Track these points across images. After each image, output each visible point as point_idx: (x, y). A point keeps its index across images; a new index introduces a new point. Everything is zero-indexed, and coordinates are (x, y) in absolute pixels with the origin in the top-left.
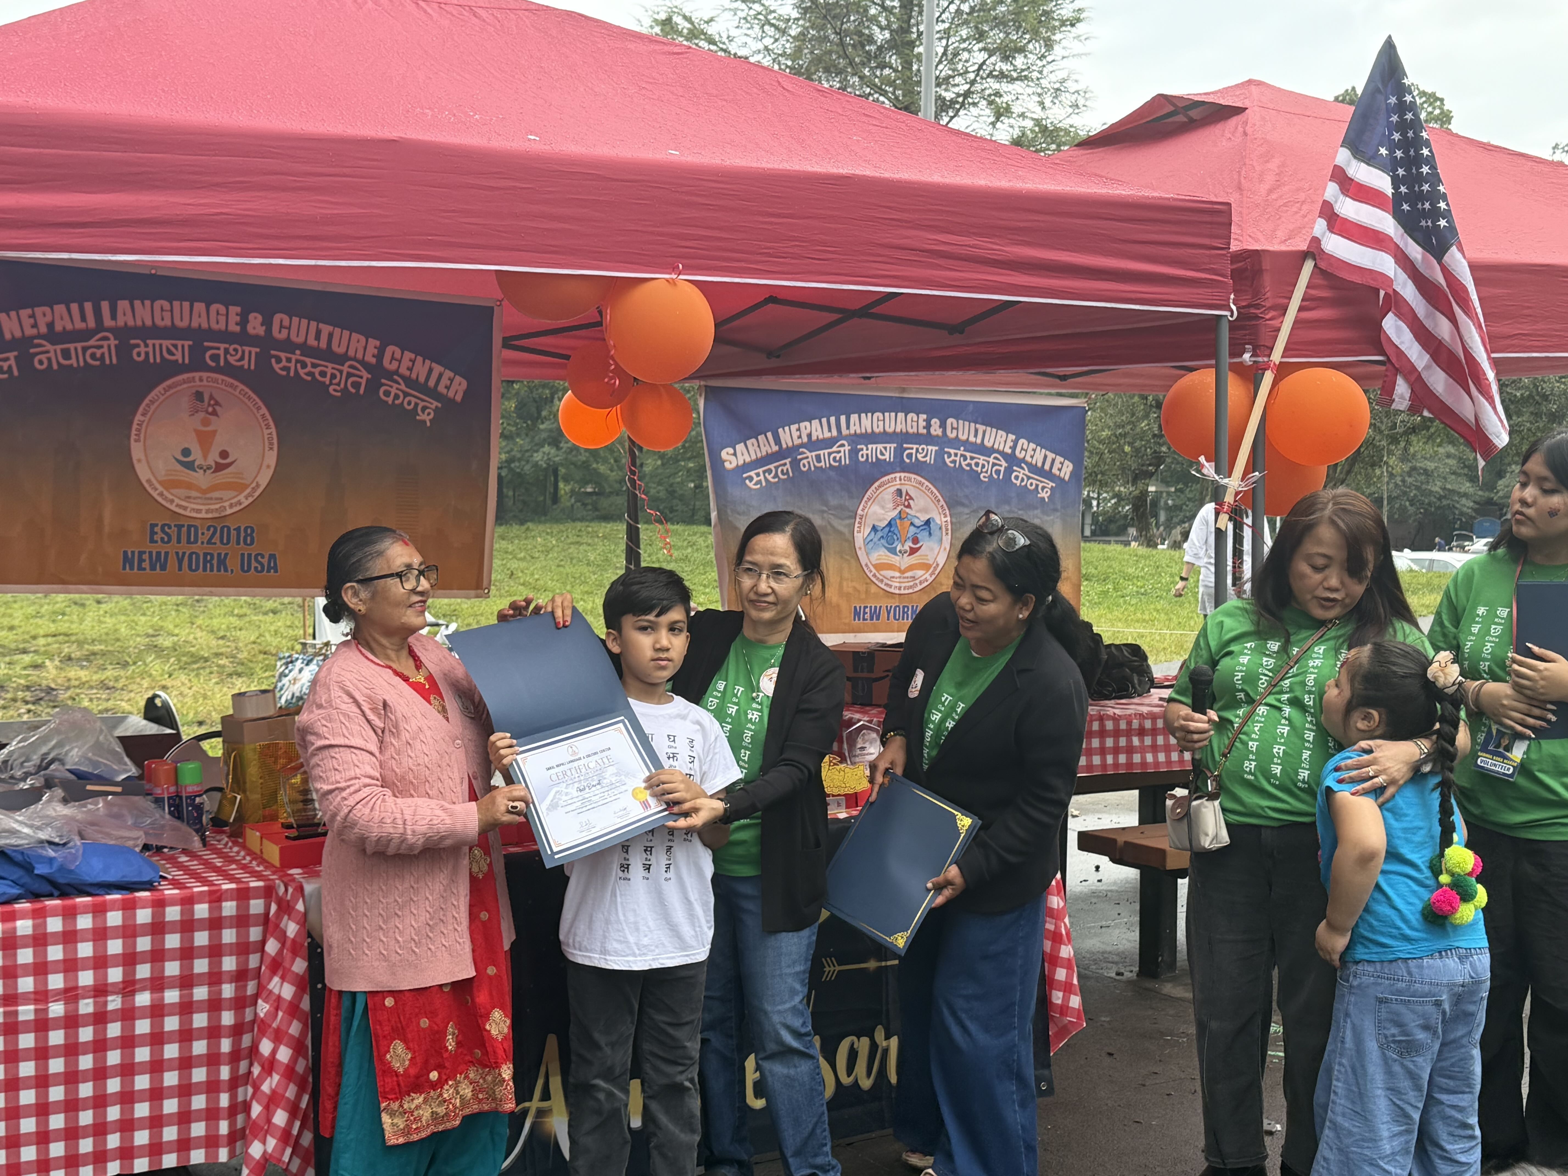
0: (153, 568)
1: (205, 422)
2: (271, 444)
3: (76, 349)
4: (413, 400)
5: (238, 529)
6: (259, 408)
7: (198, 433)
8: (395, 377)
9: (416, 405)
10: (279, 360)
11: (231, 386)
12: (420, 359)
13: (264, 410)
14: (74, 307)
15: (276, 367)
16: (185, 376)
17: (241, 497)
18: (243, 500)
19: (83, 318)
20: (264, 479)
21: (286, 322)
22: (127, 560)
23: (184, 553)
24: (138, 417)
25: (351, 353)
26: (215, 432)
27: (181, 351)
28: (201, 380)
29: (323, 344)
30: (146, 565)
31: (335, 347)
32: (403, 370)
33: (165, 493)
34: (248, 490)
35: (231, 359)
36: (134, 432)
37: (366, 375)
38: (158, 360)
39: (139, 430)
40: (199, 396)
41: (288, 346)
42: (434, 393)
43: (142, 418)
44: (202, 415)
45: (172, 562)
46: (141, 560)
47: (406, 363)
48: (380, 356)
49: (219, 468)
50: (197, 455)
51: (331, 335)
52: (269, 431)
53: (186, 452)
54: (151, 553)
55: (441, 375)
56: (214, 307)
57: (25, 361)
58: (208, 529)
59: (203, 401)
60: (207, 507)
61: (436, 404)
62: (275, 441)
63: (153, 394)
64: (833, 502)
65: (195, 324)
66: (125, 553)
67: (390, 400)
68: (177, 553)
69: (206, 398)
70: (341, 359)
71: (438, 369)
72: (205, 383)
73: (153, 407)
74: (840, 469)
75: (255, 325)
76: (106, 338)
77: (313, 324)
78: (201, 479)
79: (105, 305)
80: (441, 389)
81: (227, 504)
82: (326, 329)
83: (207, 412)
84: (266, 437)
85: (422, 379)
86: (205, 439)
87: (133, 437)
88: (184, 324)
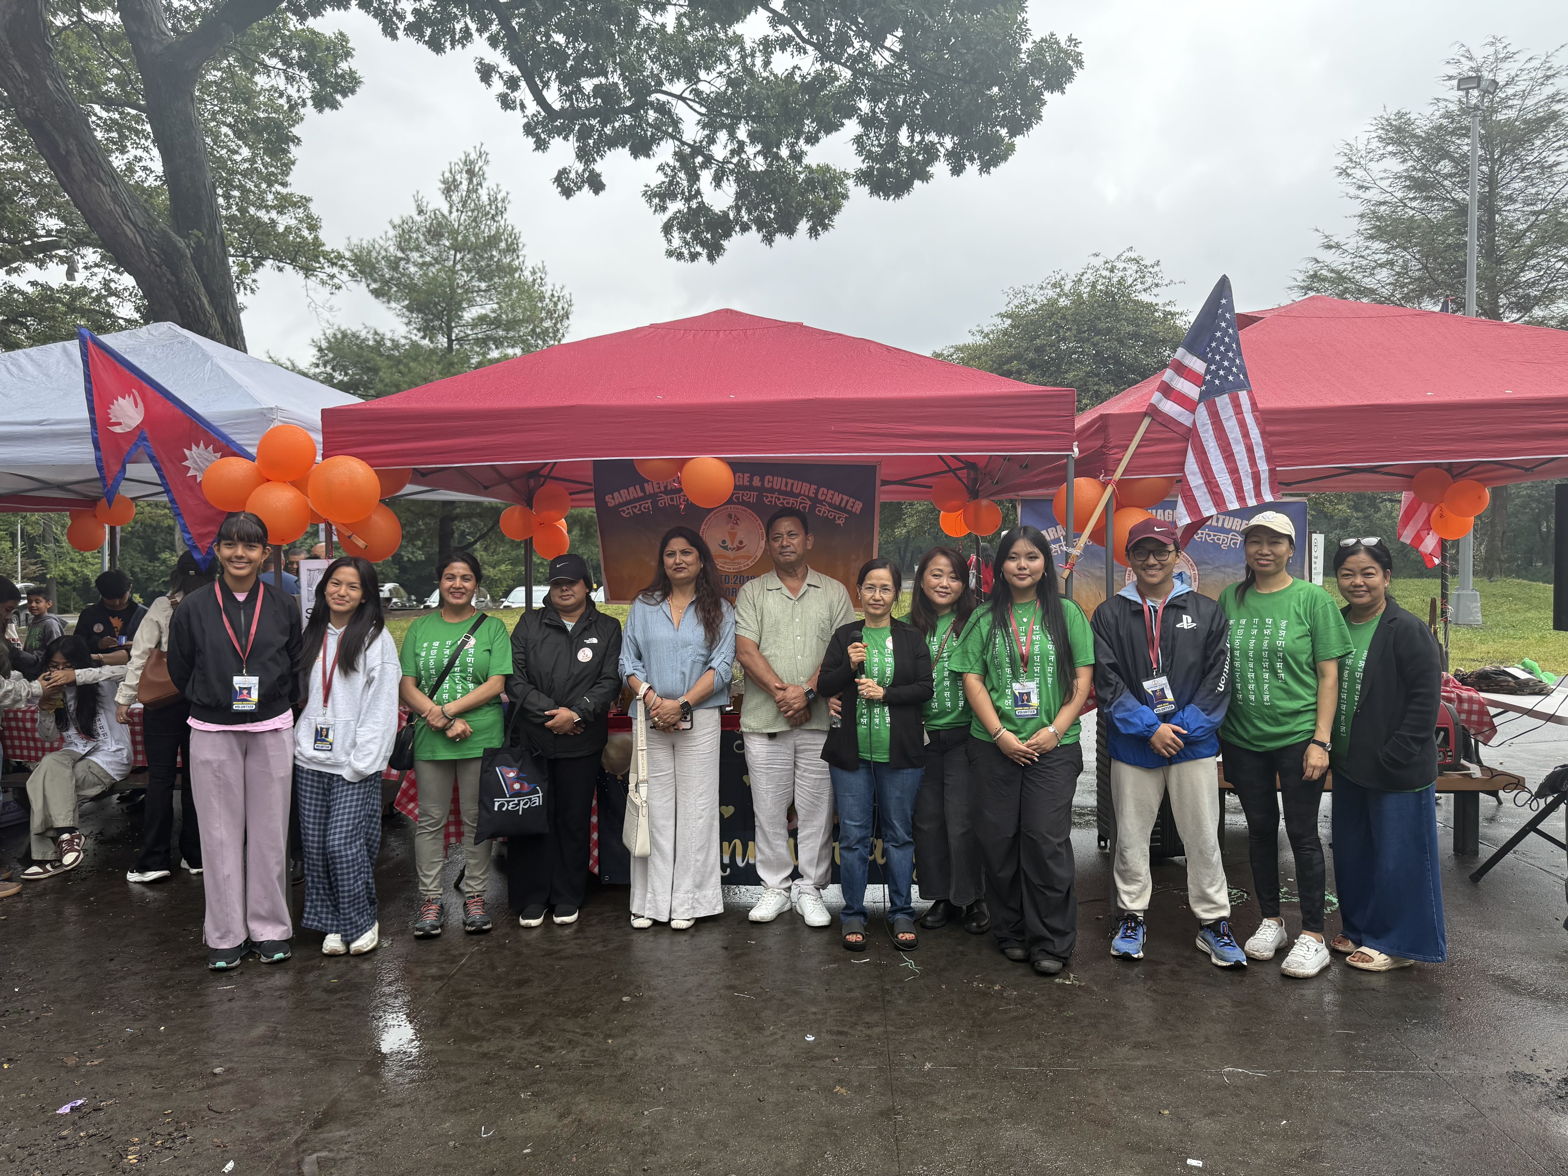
1: (733, 528)
2: (762, 536)
4: (833, 514)
6: (757, 521)
7: (729, 533)
8: (824, 503)
9: (835, 516)
10: (767, 497)
11: (744, 510)
12: (836, 494)
13: (759, 522)
15: (766, 501)
16: (724, 507)
17: (749, 562)
20: (759, 554)
21: (771, 480)
25: (802, 492)
26: (737, 532)
28: (731, 508)
29: (789, 489)
31: (794, 490)
32: (828, 500)
34: (753, 559)
35: (745, 498)
37: (809, 503)
39: (703, 532)
40: (730, 516)
41: (772, 490)
42: (844, 510)
43: (704, 527)
44: (731, 524)
47: (829, 496)
48: (816, 493)
49: (739, 548)
50: (729, 543)
51: (792, 484)
52: (762, 531)
53: (724, 542)
55: (847, 501)
56: (737, 475)
57: (654, 503)
59: (731, 518)
60: (734, 567)
61: (845, 515)
63: (709, 516)
67: (821, 514)
69: (733, 517)
70: (797, 495)
71: (845, 498)
73: (709, 522)
75: (756, 482)
77: (784, 479)
78: (732, 554)
80: (848, 507)
81: (742, 565)
82: (790, 481)
83: (733, 523)
84: (760, 533)
85: (837, 503)
86: (733, 536)
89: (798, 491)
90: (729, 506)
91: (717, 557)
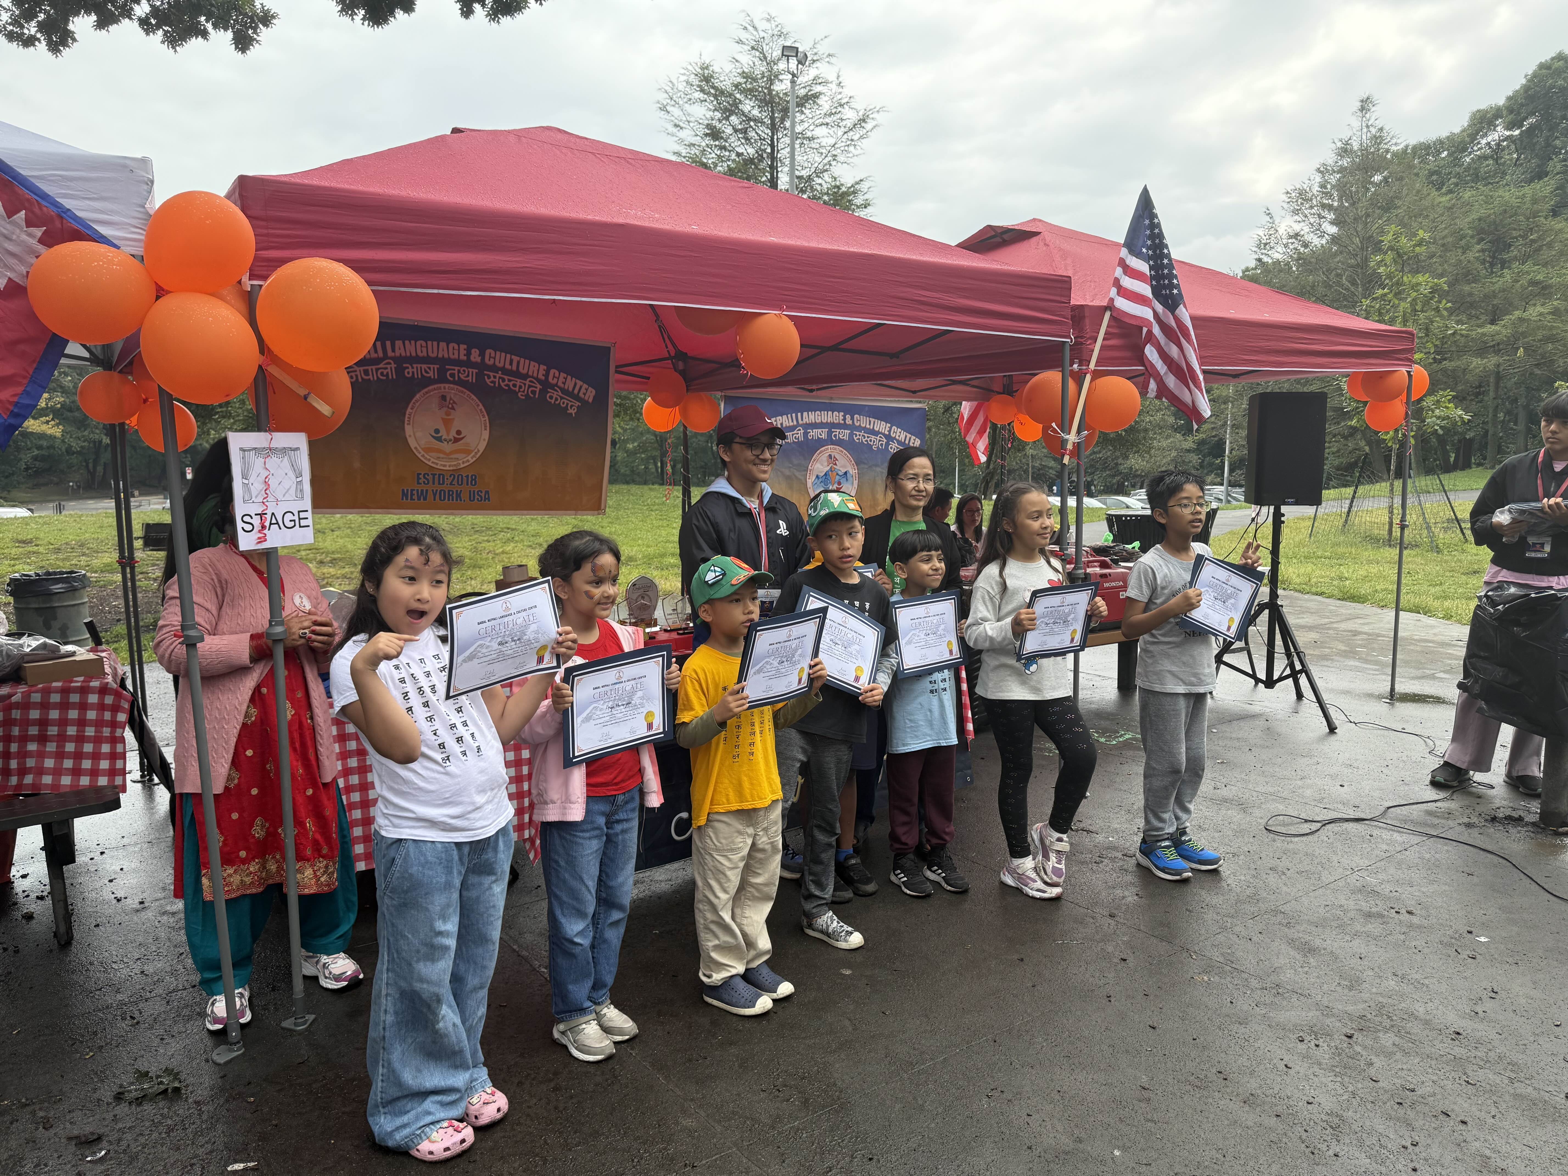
0: (419, 499)
1: (448, 414)
2: (486, 426)
3: (372, 369)
5: (467, 476)
6: (478, 406)
7: (444, 420)
10: (489, 377)
11: (462, 392)
13: (481, 407)
16: (436, 386)
17: (469, 458)
19: (376, 351)
20: (482, 447)
21: (493, 355)
22: (405, 495)
23: (437, 490)
24: (409, 410)
25: (530, 373)
26: (453, 419)
27: (432, 372)
28: (445, 388)
30: (415, 497)
32: (560, 384)
33: (425, 455)
34: (473, 453)
35: (462, 376)
36: (406, 419)
37: (539, 386)
38: (420, 376)
39: (409, 418)
40: (444, 398)
41: (494, 368)
42: (577, 398)
43: (411, 411)
44: (445, 409)
45: (430, 495)
46: (412, 495)
47: (561, 379)
48: (547, 375)
49: (456, 440)
50: (443, 433)
51: (518, 363)
52: (484, 419)
53: (437, 431)
54: (418, 490)
56: (451, 345)
58: (450, 476)
59: (446, 401)
60: (450, 463)
61: (578, 403)
62: (488, 425)
63: (417, 397)
64: (796, 462)
65: (440, 356)
66: (403, 490)
68: (433, 490)
69: (448, 399)
70: (525, 377)
71: (579, 383)
72: (447, 390)
73: (417, 404)
74: (799, 444)
75: (475, 356)
76: (389, 363)
77: (508, 356)
78: (447, 447)
79: (388, 343)
80: (581, 395)
81: (461, 462)
83: (448, 408)
84: (483, 422)
85: (571, 389)
86: (447, 423)
87: (406, 422)
88: (435, 355)
89: (525, 371)
90: (442, 385)
91: (428, 450)
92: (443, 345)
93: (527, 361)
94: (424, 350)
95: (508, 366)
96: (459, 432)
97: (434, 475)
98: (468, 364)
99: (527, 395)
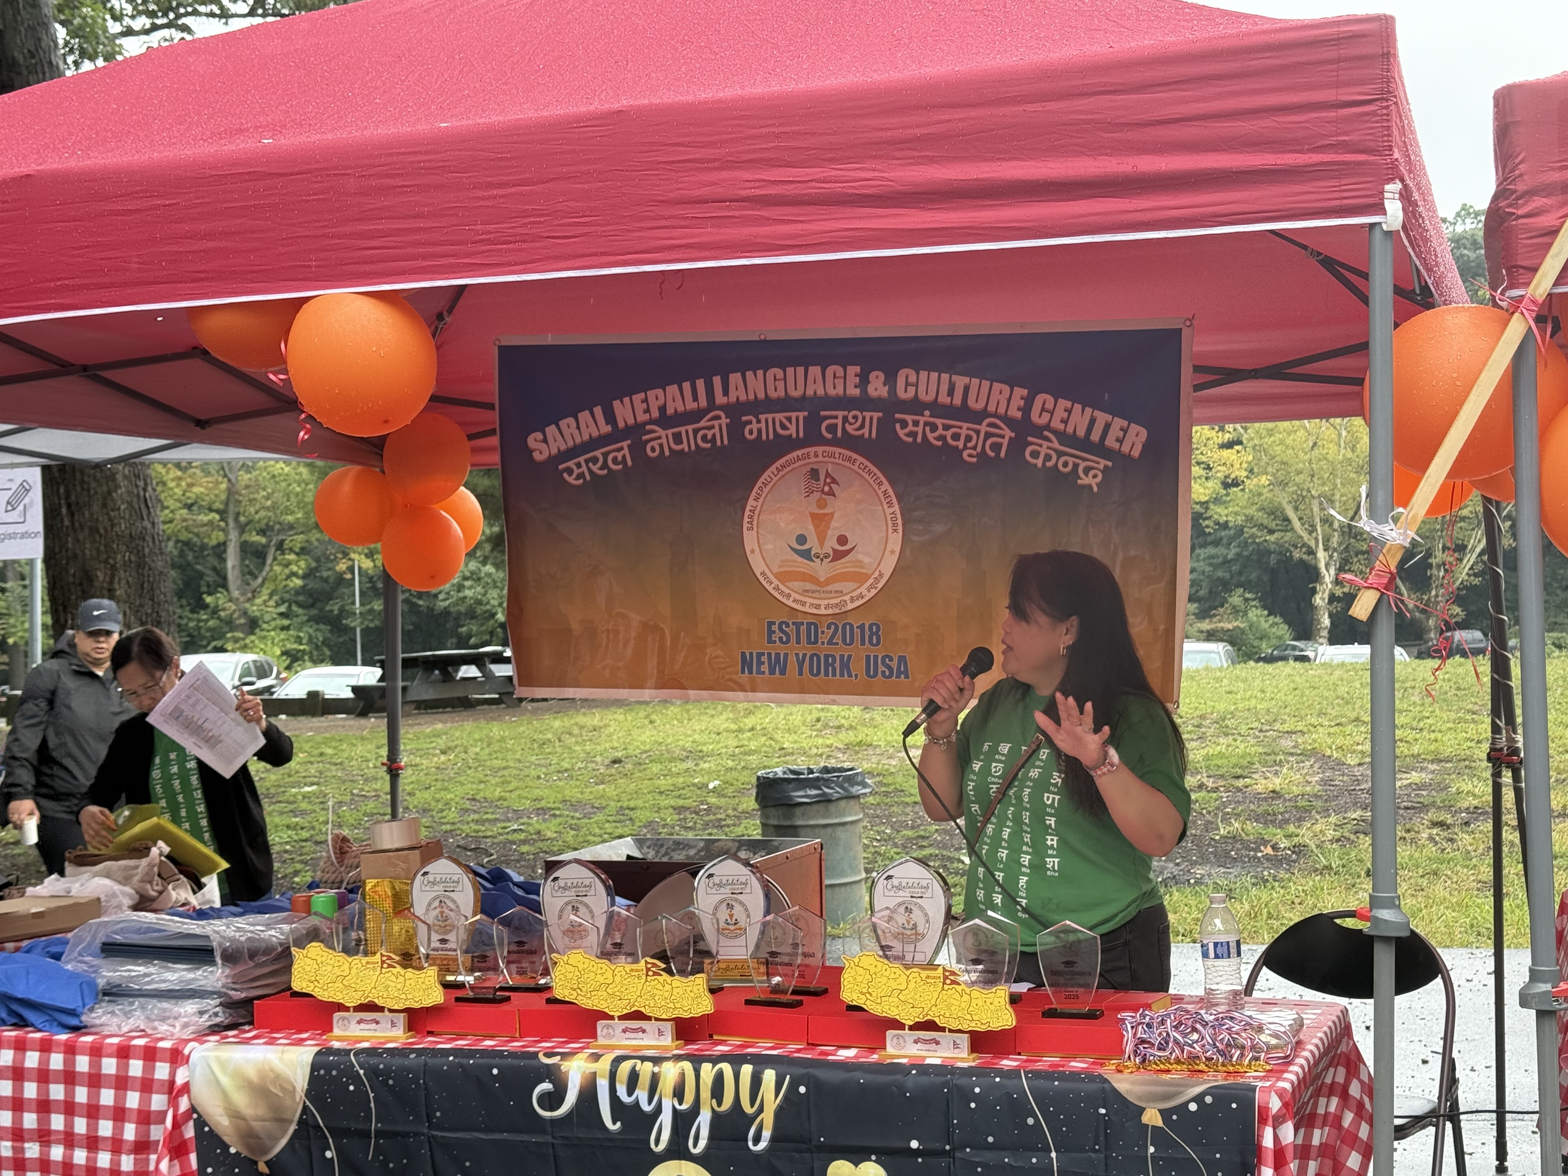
0: (772, 672)
1: (822, 504)
2: (895, 525)
3: (687, 432)
4: (1071, 460)
5: (862, 627)
6: (880, 484)
7: (814, 517)
8: (1046, 433)
9: (1076, 466)
11: (849, 459)
12: (1078, 407)
13: (886, 486)
14: (687, 386)
15: (901, 433)
16: (799, 453)
17: (863, 590)
18: (865, 592)
19: (695, 398)
20: (888, 567)
22: (746, 664)
23: (805, 655)
24: (751, 502)
25: (991, 408)
26: (832, 514)
27: (795, 424)
28: (816, 456)
29: (957, 401)
31: (971, 403)
32: (1056, 424)
33: (781, 587)
34: (871, 581)
35: (850, 429)
36: (746, 519)
37: (1008, 433)
38: (771, 436)
39: (751, 517)
40: (814, 474)
41: (916, 406)
43: (754, 503)
44: (817, 495)
45: (792, 665)
46: (759, 663)
47: (1060, 413)
48: (1026, 410)
49: (838, 555)
50: (812, 543)
51: (967, 389)
52: (892, 510)
54: (769, 655)
55: (1107, 426)
56: (830, 370)
57: (638, 449)
58: (829, 628)
59: (818, 480)
60: (826, 602)
61: (1103, 463)
62: (900, 521)
63: (765, 476)
65: (810, 392)
66: (743, 654)
67: (1039, 462)
68: (797, 655)
69: (822, 477)
70: (979, 416)
71: (1102, 418)
72: (820, 459)
73: (766, 490)
75: (877, 385)
76: (718, 418)
77: (945, 377)
79: (717, 381)
80: (1110, 442)
81: (847, 598)
82: (961, 381)
83: (823, 491)
84: (889, 517)
85: (1081, 433)
86: (822, 523)
87: (745, 525)
88: (798, 393)
89: (980, 406)
90: (812, 450)
91: (784, 577)
92: (815, 371)
93: (986, 384)
94: (780, 385)
95: (944, 399)
96: (842, 540)
97: (798, 625)
98: (864, 403)
99: (983, 454)
